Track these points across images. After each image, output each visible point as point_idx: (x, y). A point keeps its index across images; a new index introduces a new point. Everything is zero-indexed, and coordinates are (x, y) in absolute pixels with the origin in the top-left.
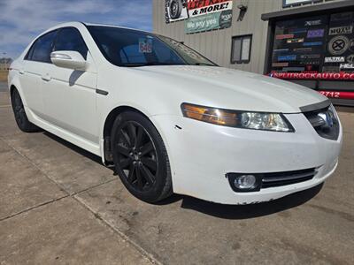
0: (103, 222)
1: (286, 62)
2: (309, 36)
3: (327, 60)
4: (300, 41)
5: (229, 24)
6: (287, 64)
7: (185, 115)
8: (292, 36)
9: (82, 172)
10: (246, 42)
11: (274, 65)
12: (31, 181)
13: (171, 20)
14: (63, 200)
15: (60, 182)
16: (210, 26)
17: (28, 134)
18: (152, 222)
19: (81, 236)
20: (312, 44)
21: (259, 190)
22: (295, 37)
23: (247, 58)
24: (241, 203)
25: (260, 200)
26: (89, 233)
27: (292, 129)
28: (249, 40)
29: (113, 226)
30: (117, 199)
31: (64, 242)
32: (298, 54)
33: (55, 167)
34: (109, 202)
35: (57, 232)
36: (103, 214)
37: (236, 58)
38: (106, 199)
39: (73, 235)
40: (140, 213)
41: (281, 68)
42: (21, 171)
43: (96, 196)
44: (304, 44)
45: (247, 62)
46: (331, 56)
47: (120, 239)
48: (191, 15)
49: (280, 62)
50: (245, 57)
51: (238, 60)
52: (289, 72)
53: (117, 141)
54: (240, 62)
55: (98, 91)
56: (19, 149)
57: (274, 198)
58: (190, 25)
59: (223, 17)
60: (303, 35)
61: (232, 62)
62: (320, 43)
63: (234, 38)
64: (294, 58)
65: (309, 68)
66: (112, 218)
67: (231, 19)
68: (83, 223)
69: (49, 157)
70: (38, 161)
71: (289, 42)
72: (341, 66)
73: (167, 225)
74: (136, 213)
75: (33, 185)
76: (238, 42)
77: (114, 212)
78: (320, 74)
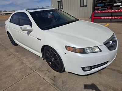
0: (46, 81)
1: (100, 6)
3: (115, 4)
7: (67, 50)
9: (36, 61)
11: (96, 8)
12: (21, 67)
14: (32, 73)
15: (30, 66)
17: (16, 46)
18: (60, 80)
19: (40, 86)
21: (91, 70)
24: (86, 74)
26: (42, 85)
29: (49, 82)
30: (49, 71)
31: (36, 89)
33: (27, 60)
34: (46, 73)
35: (33, 86)
36: (45, 78)
38: (45, 72)
39: (38, 86)
40: (56, 76)
41: (98, 9)
42: (17, 63)
43: (42, 71)
45: (86, 6)
46: (117, 3)
47: (52, 87)
49: (98, 6)
51: (83, 5)
53: (46, 54)
55: (38, 39)
56: (15, 53)
57: (96, 71)
64: (103, 5)
65: (109, 8)
66: (48, 79)
68: (40, 82)
69: (24, 56)
70: (22, 58)
72: (120, 6)
73: (65, 80)
74: (55, 77)
75: (22, 68)
77: (48, 76)
78: (112, 11)
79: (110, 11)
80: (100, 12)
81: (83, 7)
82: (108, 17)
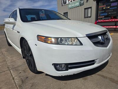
0: (14, 81)
1: (104, 16)
2: (111, 5)
4: (108, 8)
5: (83, 4)
6: (104, 17)
7: (38, 40)
8: (105, 6)
10: (90, 10)
11: (99, 17)
13: (63, 5)
15: (9, 64)
16: (76, 5)
19: (3, 87)
20: (113, 8)
21: (68, 70)
22: (106, 6)
23: (90, 16)
24: (60, 76)
25: (69, 74)
26: (6, 86)
27: (81, 44)
28: (90, 9)
29: (16, 83)
30: (24, 71)
32: (108, 13)
34: (20, 73)
37: (86, 16)
41: (102, 18)
43: (18, 70)
44: (110, 9)
45: (90, 17)
48: (70, 2)
49: (101, 16)
50: (89, 15)
51: (87, 16)
52: (105, 19)
54: (88, 17)
57: (75, 73)
58: (70, 6)
59: (81, 2)
60: (110, 5)
61: (85, 18)
62: (116, 8)
63: (85, 9)
64: (106, 14)
65: (112, 17)
66: (18, 79)
67: (84, 2)
68: (7, 81)
69: (11, 55)
70: (7, 57)
71: (104, 8)
73: (36, 83)
74: (27, 78)
76: (86, 10)
77: (20, 77)
78: (116, 20)
79: (113, 20)
80: (103, 21)
81: (87, 18)
82: (111, 27)
